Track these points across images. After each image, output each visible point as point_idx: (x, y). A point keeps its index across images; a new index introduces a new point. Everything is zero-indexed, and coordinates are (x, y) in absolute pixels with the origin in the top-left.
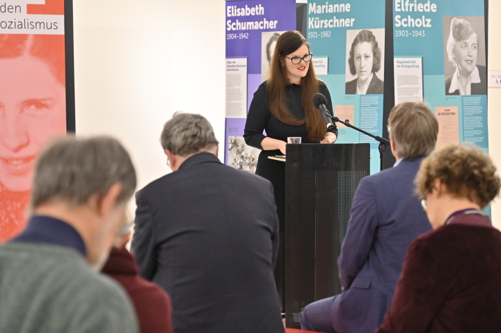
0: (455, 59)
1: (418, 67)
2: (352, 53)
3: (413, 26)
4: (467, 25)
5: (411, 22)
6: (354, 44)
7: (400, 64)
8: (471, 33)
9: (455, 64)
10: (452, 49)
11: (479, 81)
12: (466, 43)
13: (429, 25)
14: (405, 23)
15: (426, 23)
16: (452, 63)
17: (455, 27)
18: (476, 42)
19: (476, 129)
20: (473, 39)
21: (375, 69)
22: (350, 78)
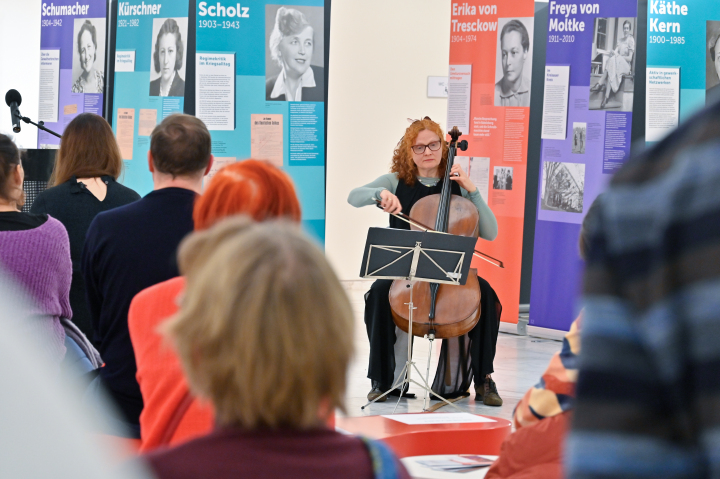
0: (280, 57)
1: (229, 65)
2: (158, 46)
3: (224, 15)
4: (299, 17)
5: (221, 11)
6: (160, 36)
7: (204, 61)
8: (304, 26)
9: (281, 63)
10: (276, 45)
11: (314, 85)
12: (296, 38)
13: (245, 15)
14: (213, 11)
15: (242, 12)
16: (277, 62)
17: (282, 18)
18: (311, 38)
19: (307, 142)
20: (306, 33)
21: (177, 67)
22: (154, 76)
